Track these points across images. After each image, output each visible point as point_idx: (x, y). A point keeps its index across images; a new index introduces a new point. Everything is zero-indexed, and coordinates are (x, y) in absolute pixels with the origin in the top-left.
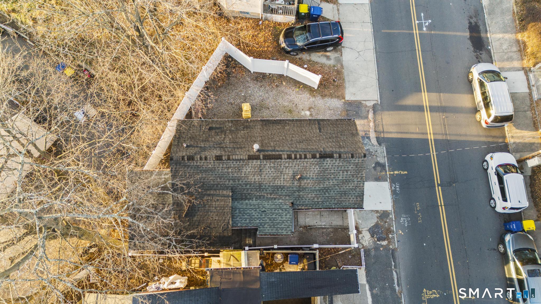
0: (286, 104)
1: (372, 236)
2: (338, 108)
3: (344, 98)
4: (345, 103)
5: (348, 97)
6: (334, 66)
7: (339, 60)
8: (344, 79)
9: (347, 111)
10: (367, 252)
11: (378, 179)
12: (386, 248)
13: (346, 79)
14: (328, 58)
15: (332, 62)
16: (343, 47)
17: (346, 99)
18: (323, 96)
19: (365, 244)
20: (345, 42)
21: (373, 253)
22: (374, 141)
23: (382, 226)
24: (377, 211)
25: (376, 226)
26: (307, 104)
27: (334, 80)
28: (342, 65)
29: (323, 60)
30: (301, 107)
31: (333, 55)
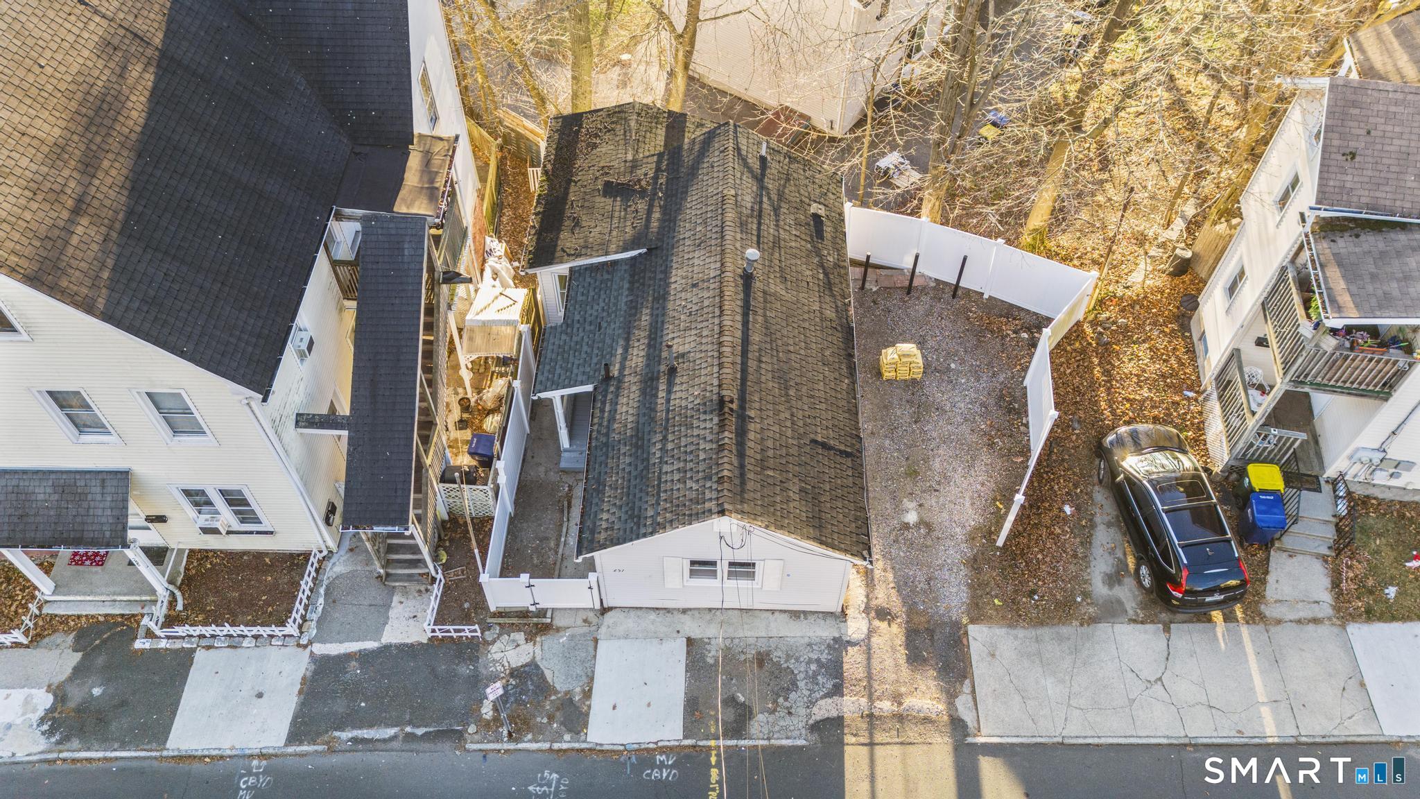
0: (936, 464)
1: (514, 673)
2: (936, 599)
3: (973, 621)
4: (957, 625)
5: (979, 636)
6: (1086, 595)
7: (1111, 612)
8: (1042, 623)
9: (931, 632)
10: (470, 650)
11: (694, 708)
12: (471, 713)
13: (1045, 632)
14: (1113, 579)
15: (1099, 588)
16: (1167, 629)
17: (971, 628)
18: (974, 564)
19: (494, 648)
20: (1186, 636)
21: (465, 670)
22: (825, 709)
23: (539, 706)
24: (588, 694)
25: (544, 688)
26: (940, 518)
27: (1033, 592)
28: (1093, 620)
29: (1100, 566)
30: (931, 501)
31: (1127, 594)
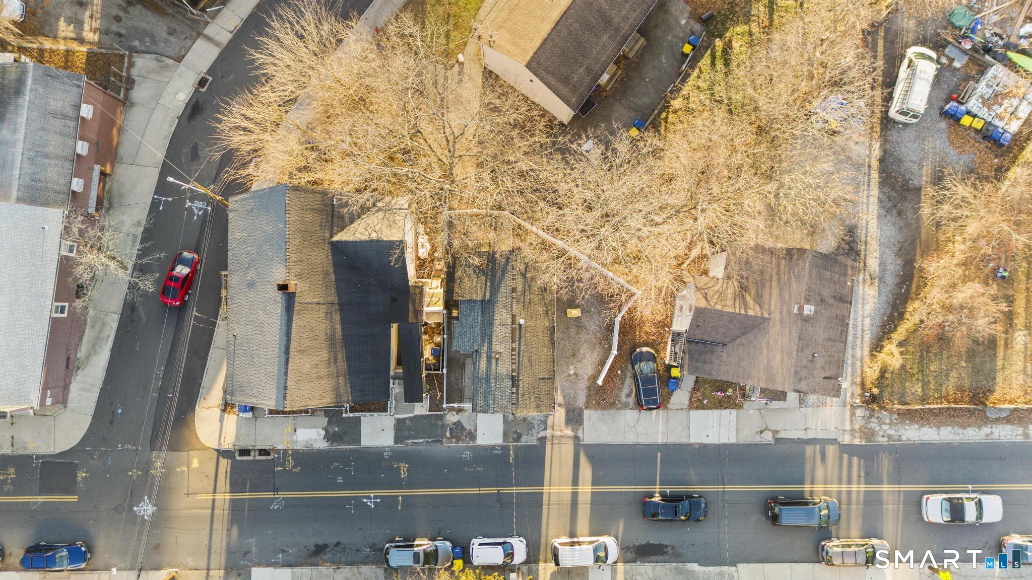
0: (582, 352)
1: (454, 424)
2: (576, 401)
3: (586, 408)
4: (581, 409)
5: (587, 413)
6: (619, 401)
7: (625, 406)
8: (605, 409)
9: (573, 411)
10: (441, 417)
11: (505, 434)
12: (444, 435)
13: (606, 412)
14: (628, 395)
15: (623, 398)
16: (640, 412)
17: (585, 411)
18: (589, 388)
19: (447, 416)
20: (644, 414)
21: (440, 423)
22: (542, 434)
23: (462, 434)
24: (476, 430)
25: (463, 428)
26: (581, 372)
27: (604, 399)
28: (620, 409)
29: (626, 391)
30: (578, 366)
31: (632, 400)
